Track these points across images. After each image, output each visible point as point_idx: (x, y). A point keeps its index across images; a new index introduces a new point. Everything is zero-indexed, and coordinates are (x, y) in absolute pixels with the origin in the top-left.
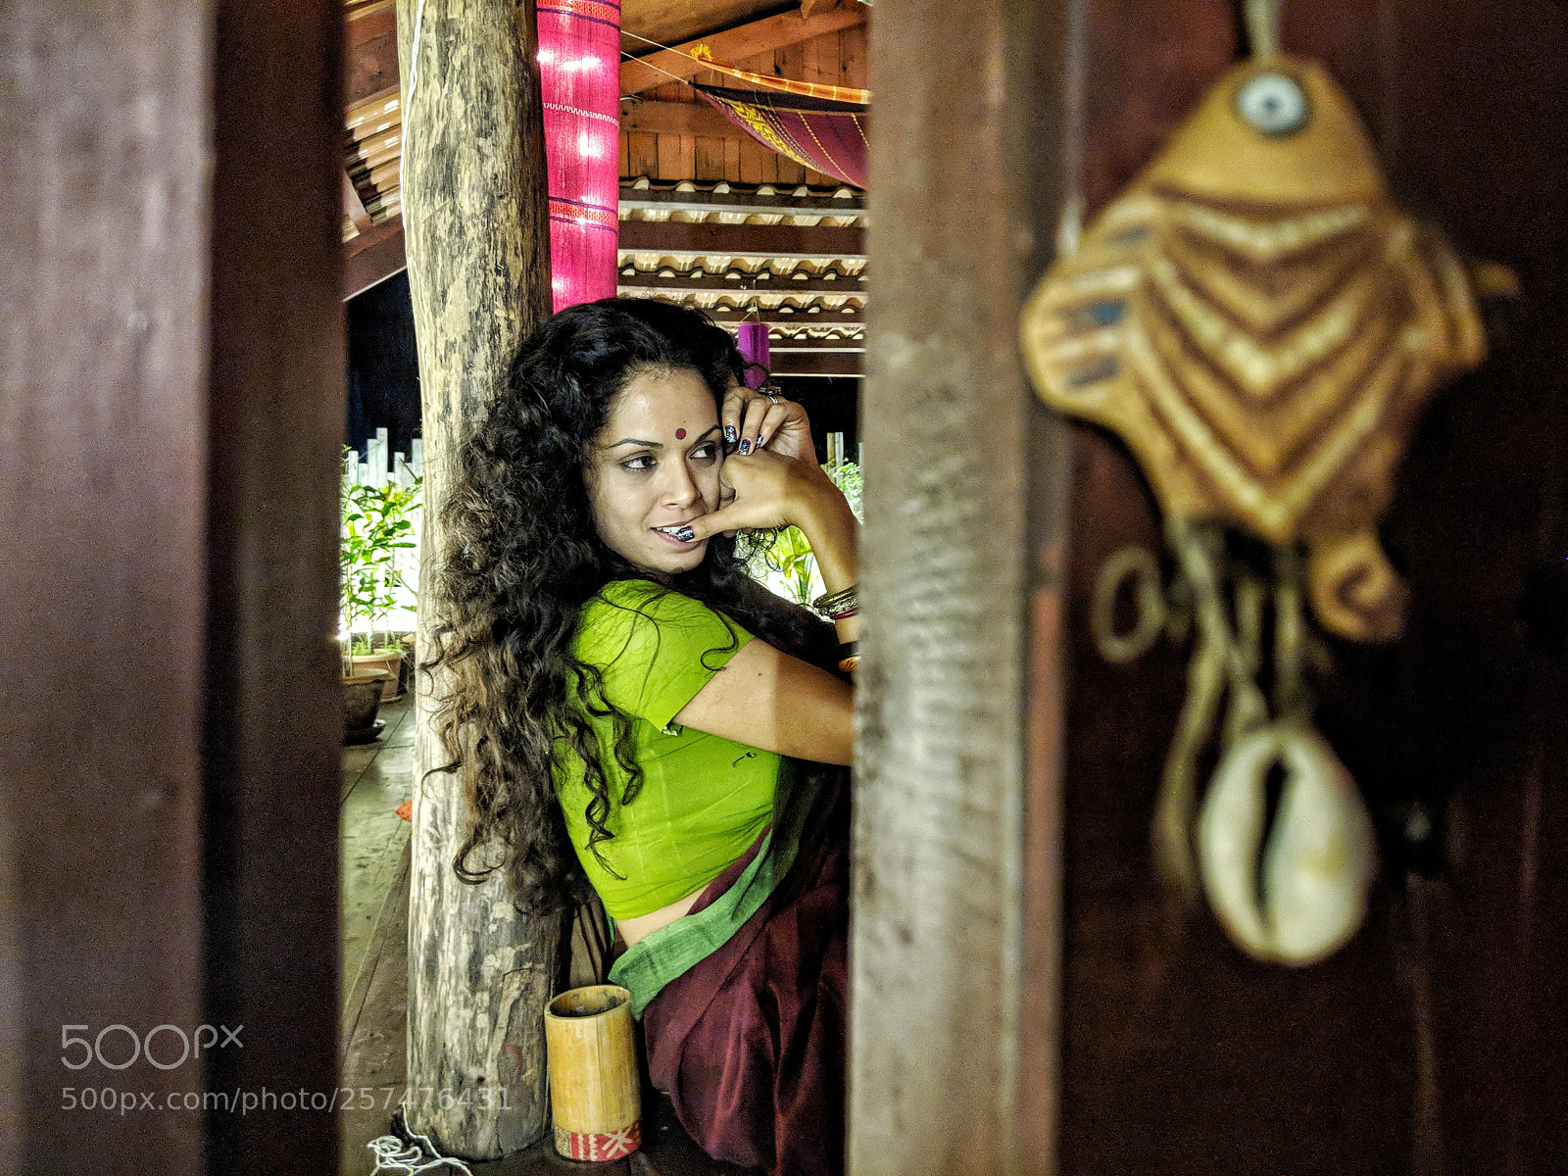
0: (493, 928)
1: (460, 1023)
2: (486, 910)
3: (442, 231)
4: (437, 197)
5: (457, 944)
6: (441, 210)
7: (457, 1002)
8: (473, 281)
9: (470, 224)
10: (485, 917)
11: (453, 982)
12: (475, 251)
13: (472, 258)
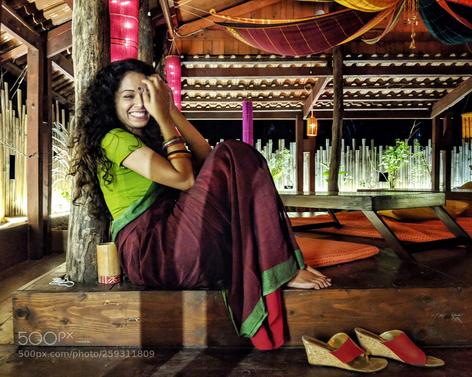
0: (85, 222)
1: (76, 247)
2: (83, 218)
3: (78, 44)
4: (78, 36)
5: (77, 227)
6: (79, 39)
7: (75, 242)
8: (85, 56)
9: (85, 41)
10: (83, 220)
11: (75, 237)
12: (86, 48)
13: (85, 50)
